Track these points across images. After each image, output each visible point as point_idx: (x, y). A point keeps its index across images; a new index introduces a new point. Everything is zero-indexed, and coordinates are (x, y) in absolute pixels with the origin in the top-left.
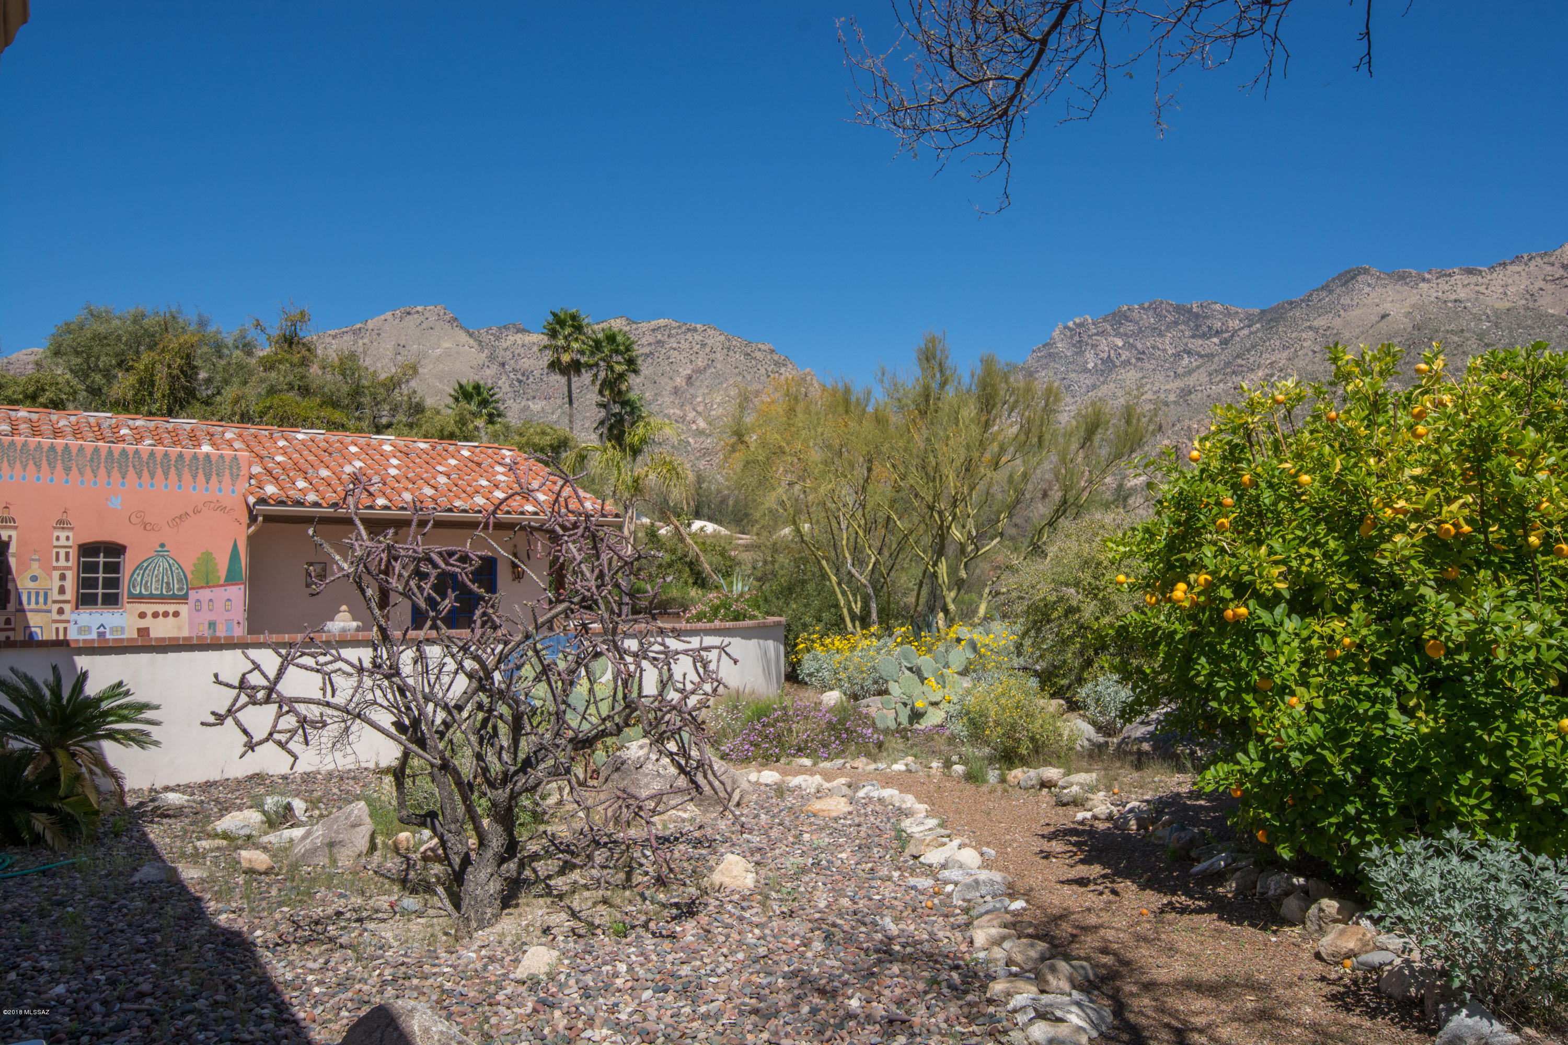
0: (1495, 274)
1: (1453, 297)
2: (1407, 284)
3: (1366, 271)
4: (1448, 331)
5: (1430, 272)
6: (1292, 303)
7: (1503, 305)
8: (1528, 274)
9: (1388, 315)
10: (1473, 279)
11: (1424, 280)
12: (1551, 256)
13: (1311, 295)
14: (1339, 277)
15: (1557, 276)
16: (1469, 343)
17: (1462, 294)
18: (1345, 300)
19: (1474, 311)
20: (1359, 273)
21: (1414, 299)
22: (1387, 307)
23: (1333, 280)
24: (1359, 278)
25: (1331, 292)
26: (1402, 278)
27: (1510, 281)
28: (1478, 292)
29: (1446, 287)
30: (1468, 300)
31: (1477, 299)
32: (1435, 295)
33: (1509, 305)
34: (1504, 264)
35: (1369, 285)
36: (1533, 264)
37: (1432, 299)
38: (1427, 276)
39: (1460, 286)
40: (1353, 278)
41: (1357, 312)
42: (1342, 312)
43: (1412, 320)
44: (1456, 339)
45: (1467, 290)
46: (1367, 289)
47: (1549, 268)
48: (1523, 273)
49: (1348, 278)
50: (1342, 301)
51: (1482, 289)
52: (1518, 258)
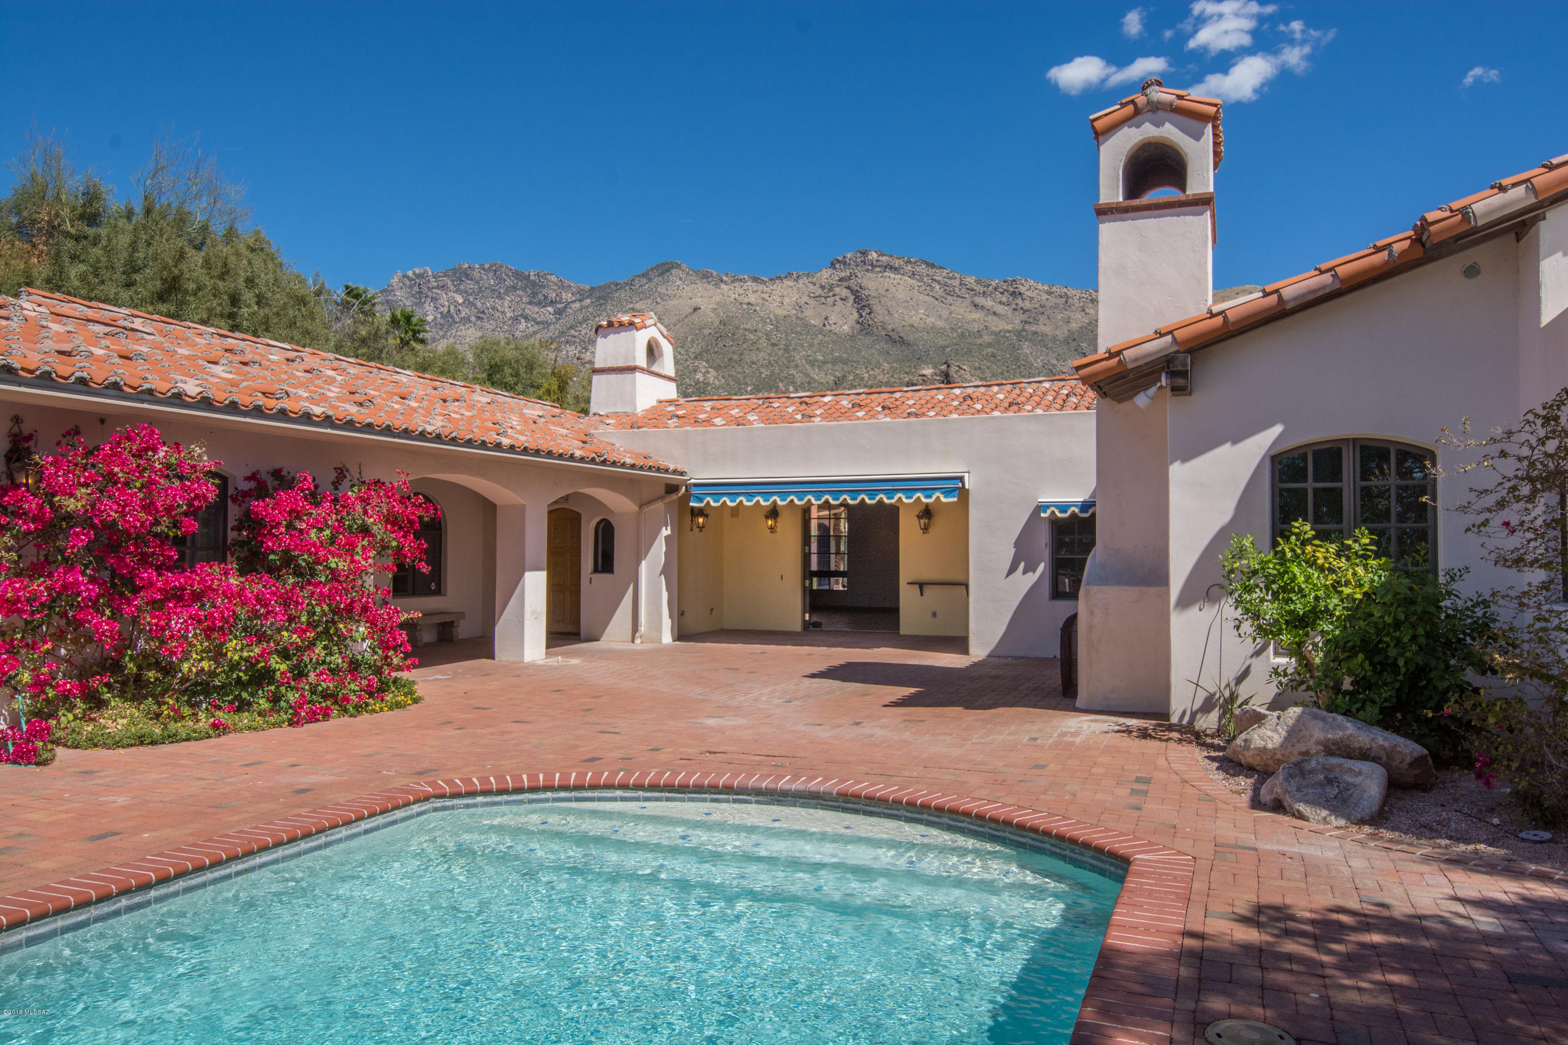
0: (775, 286)
1: (746, 300)
2: (709, 283)
3: (678, 266)
4: (746, 330)
5: (726, 275)
6: (617, 285)
7: (781, 312)
8: (798, 289)
9: (699, 308)
10: (760, 287)
11: (722, 281)
12: (814, 277)
13: (633, 280)
14: (657, 267)
15: (817, 294)
16: (761, 341)
17: (752, 298)
18: (661, 289)
19: (762, 314)
20: (673, 267)
21: (718, 298)
22: (698, 301)
23: (652, 269)
24: (674, 271)
25: (650, 280)
26: (706, 276)
27: (786, 293)
28: (763, 299)
29: (741, 291)
30: (757, 305)
31: (763, 304)
32: (733, 296)
33: (785, 313)
34: (779, 278)
35: (681, 279)
36: (801, 281)
37: (732, 299)
38: (725, 278)
39: (751, 291)
40: (668, 270)
41: (674, 302)
42: (659, 300)
43: (718, 315)
44: (752, 337)
45: (755, 295)
46: (679, 282)
47: (812, 287)
48: (795, 288)
49: (665, 269)
50: (659, 289)
51: (766, 296)
52: (790, 274)
